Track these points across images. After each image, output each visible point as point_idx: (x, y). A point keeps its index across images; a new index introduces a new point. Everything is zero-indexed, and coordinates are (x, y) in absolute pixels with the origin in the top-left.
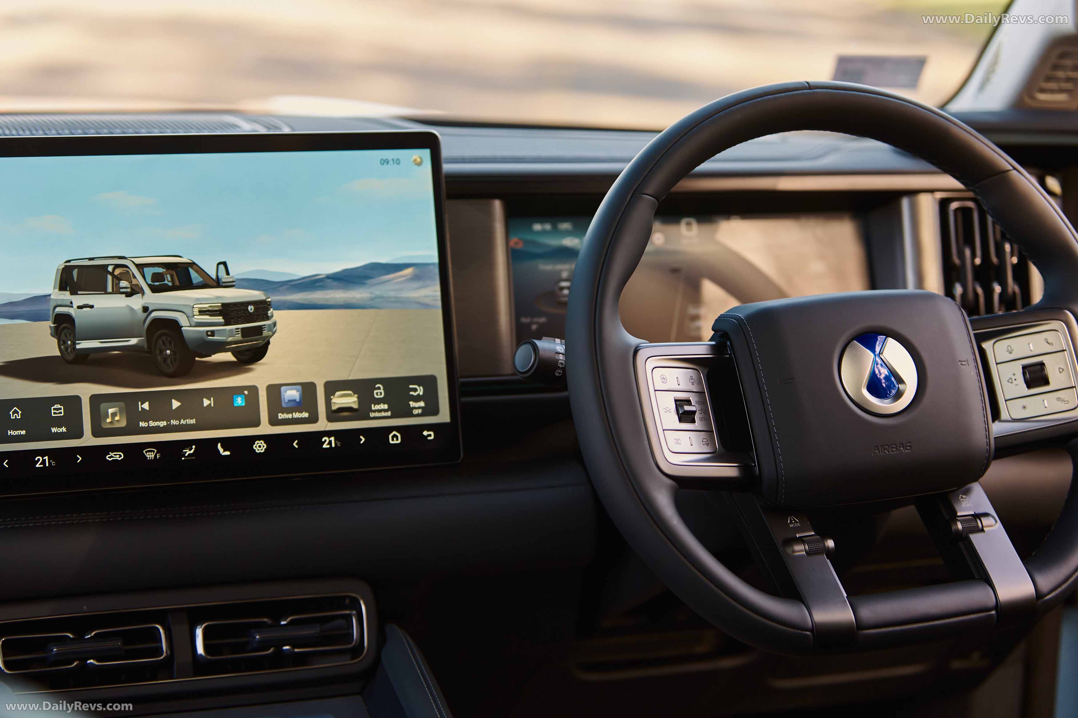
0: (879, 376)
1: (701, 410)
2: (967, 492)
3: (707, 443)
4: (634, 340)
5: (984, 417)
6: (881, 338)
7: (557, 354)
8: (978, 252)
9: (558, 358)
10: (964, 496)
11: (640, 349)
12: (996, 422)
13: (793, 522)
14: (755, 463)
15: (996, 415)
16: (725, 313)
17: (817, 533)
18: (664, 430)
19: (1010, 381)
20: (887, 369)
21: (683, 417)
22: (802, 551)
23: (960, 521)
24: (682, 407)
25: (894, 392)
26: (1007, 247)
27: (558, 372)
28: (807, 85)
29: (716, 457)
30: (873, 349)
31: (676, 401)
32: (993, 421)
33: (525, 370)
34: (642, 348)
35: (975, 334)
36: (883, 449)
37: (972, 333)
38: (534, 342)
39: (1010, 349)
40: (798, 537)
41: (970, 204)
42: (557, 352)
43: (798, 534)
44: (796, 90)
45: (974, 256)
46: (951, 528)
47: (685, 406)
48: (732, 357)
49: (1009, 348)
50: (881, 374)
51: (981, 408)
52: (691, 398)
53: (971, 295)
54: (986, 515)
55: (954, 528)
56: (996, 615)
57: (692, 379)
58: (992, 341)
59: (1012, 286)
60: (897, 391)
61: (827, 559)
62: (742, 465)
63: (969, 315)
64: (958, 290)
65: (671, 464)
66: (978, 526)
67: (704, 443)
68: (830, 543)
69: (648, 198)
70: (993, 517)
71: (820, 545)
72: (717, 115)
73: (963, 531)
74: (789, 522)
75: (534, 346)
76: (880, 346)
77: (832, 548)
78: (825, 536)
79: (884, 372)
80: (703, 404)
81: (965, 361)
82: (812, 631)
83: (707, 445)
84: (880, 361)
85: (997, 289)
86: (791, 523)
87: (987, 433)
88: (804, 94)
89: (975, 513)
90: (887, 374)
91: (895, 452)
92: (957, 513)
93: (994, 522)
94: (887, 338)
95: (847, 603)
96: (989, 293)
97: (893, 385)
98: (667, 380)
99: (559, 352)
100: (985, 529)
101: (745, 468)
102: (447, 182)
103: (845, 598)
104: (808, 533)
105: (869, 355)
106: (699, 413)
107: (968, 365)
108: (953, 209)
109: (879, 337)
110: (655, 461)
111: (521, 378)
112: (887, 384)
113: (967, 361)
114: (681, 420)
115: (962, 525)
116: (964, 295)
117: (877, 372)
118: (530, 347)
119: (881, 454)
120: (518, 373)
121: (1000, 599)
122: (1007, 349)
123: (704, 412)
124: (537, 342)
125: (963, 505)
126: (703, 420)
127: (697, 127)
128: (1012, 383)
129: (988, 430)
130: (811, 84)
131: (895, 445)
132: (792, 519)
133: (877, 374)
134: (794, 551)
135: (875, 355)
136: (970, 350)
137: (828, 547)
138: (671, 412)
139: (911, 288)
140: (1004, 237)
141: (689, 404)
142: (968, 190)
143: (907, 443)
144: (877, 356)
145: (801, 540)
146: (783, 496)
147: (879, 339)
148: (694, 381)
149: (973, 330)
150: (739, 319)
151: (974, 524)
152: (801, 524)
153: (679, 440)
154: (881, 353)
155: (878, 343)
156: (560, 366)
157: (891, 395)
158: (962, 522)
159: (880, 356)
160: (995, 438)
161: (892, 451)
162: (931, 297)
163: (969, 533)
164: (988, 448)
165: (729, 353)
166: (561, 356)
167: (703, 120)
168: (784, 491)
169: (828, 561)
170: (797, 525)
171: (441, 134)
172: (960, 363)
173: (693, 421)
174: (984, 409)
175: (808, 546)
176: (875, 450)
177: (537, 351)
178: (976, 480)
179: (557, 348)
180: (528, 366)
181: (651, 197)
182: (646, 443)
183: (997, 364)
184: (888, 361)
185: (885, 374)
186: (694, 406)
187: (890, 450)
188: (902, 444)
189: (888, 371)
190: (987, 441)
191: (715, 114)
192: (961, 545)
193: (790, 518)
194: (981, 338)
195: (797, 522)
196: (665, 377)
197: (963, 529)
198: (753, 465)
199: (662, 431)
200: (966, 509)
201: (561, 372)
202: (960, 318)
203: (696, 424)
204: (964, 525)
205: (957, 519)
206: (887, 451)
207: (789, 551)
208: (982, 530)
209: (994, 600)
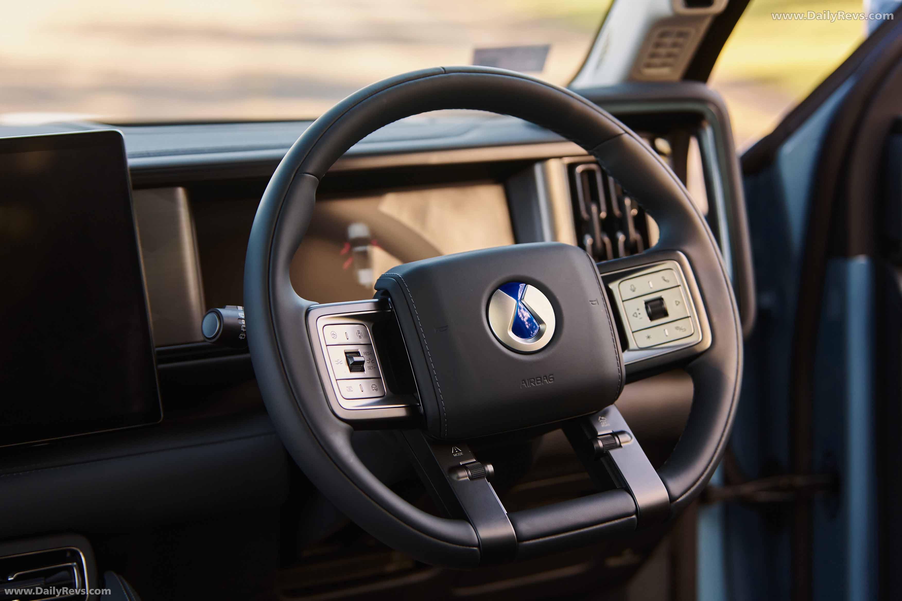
0: (522, 319)
1: (369, 360)
2: (605, 414)
3: (376, 388)
4: (304, 303)
5: (615, 348)
6: (522, 286)
7: (239, 320)
8: (603, 206)
9: (241, 324)
10: (603, 418)
11: (311, 310)
12: (626, 352)
13: (457, 452)
14: (419, 403)
15: (625, 345)
16: (385, 273)
17: (478, 460)
18: (336, 380)
19: (635, 315)
20: (528, 313)
21: (353, 367)
22: (466, 477)
23: (600, 440)
24: (351, 358)
25: (536, 331)
26: (627, 202)
27: (242, 335)
28: (443, 70)
29: (385, 400)
30: (515, 296)
31: (346, 353)
32: (623, 351)
33: (210, 337)
34: (313, 309)
35: (602, 277)
36: (529, 383)
37: (600, 276)
38: (219, 311)
39: (633, 288)
40: (461, 464)
41: (594, 166)
42: (239, 318)
43: (462, 462)
44: (433, 75)
45: (599, 211)
46: (594, 446)
47: (354, 357)
48: (394, 311)
49: (632, 286)
50: (524, 317)
51: (611, 340)
52: (359, 350)
53: (599, 244)
54: (622, 432)
55: (595, 446)
56: (636, 519)
57: (359, 333)
58: (618, 282)
59: (634, 235)
60: (538, 330)
61: (488, 482)
62: (408, 405)
63: (596, 261)
64: (588, 240)
65: (345, 410)
66: (616, 443)
67: (373, 388)
68: (490, 468)
69: (310, 177)
70: (629, 434)
71: (479, 471)
72: (366, 100)
73: (604, 448)
74: (453, 452)
75: (218, 315)
76: (522, 292)
77: (492, 472)
78: (484, 462)
79: (527, 315)
80: (370, 354)
81: (595, 301)
82: (478, 546)
83: (376, 390)
84: (522, 306)
85: (621, 237)
86: (455, 453)
87: (618, 362)
88: (441, 78)
89: (613, 431)
90: (529, 316)
91: (540, 384)
92: (597, 433)
93: (629, 438)
94: (527, 285)
95: (507, 518)
96: (614, 241)
97: (535, 326)
98: (337, 336)
99: (242, 317)
100: (622, 445)
101: (411, 408)
102: (132, 175)
103: (505, 515)
104: (469, 461)
105: (513, 301)
106: (368, 363)
107: (598, 304)
108: (580, 172)
109: (520, 285)
110: (331, 408)
111: (210, 344)
112: (530, 325)
113: (597, 300)
114: (351, 370)
115: (603, 443)
116: (594, 245)
117: (521, 316)
118: (215, 315)
119: (528, 386)
120: (207, 340)
121: (639, 504)
122: (630, 288)
123: (371, 361)
124: (221, 310)
125: (603, 426)
126: (372, 368)
127: (349, 111)
128: (637, 317)
129: (619, 359)
130: (446, 69)
131: (540, 377)
132: (456, 450)
133: (521, 317)
134: (459, 478)
135: (518, 301)
136: (598, 291)
137: (488, 471)
138: (342, 363)
139: (548, 240)
140: (625, 194)
141: (358, 355)
142: (590, 154)
143: (550, 375)
144: (519, 302)
145: (464, 467)
146: (446, 430)
147: (521, 287)
148: (361, 334)
149: (601, 274)
150: (397, 278)
151: (612, 441)
152: (463, 453)
153: (351, 388)
154: (522, 298)
155: (520, 290)
156: (243, 330)
157: (534, 334)
158: (602, 440)
159: (522, 301)
160: (625, 365)
161: (538, 383)
162: (563, 247)
163: (609, 449)
164: (620, 374)
165: (391, 308)
166: (243, 321)
167: (353, 105)
168: (446, 425)
169: (489, 483)
170: (460, 454)
171: (125, 134)
172: (590, 303)
173: (363, 370)
174: (614, 340)
175: (470, 472)
176: (523, 383)
177: (221, 317)
178: (612, 402)
179: (239, 314)
180: (214, 333)
181: (311, 176)
182: (322, 392)
183: (623, 301)
184: (529, 306)
185: (527, 317)
186: (362, 356)
187: (536, 383)
188: (545, 376)
189: (530, 315)
190: (619, 369)
191: (364, 100)
192: (602, 460)
193: (454, 449)
194: (607, 280)
195: (460, 452)
196: (335, 333)
197: (603, 446)
198: (418, 404)
199: (335, 380)
200: (606, 429)
201: (245, 335)
202: (589, 264)
203: (365, 372)
204: (604, 443)
205: (598, 438)
206: (534, 384)
207: (455, 477)
208: (620, 446)
209: (634, 506)
